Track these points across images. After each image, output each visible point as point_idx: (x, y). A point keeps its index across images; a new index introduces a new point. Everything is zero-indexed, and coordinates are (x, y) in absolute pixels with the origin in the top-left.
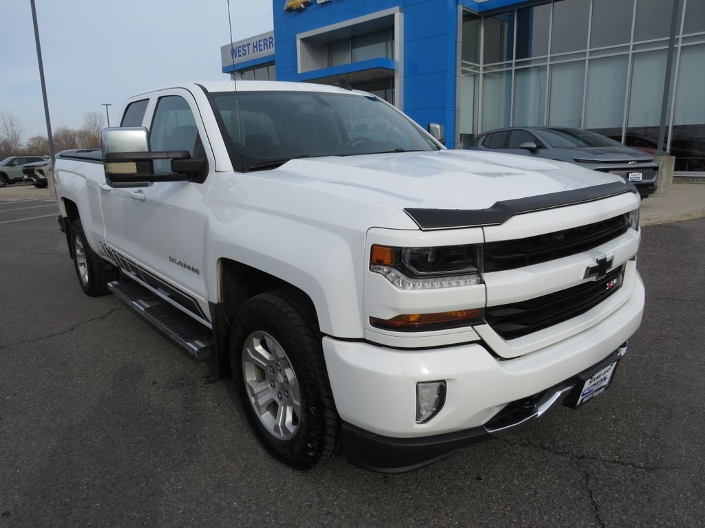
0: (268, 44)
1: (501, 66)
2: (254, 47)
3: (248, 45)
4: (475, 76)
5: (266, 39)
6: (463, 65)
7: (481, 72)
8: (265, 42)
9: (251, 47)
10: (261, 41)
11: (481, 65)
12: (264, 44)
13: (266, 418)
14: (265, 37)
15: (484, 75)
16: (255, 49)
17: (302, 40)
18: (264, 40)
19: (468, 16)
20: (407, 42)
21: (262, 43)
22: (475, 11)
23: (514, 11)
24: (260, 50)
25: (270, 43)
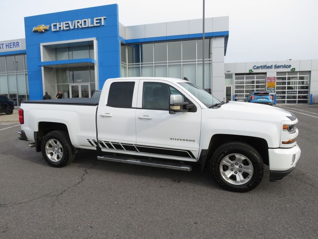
0: (16, 45)
1: (133, 65)
2: (6, 46)
3: (3, 44)
4: (125, 68)
5: (15, 43)
6: (122, 63)
7: (127, 66)
8: (14, 44)
9: (4, 46)
10: (11, 43)
11: (127, 64)
12: (13, 45)
13: (230, 181)
14: (14, 42)
15: (128, 67)
16: (7, 47)
17: (44, 46)
18: (13, 43)
19: (122, 44)
20: (99, 52)
21: (12, 44)
22: (124, 43)
23: (139, 45)
24: (10, 48)
25: (17, 45)
